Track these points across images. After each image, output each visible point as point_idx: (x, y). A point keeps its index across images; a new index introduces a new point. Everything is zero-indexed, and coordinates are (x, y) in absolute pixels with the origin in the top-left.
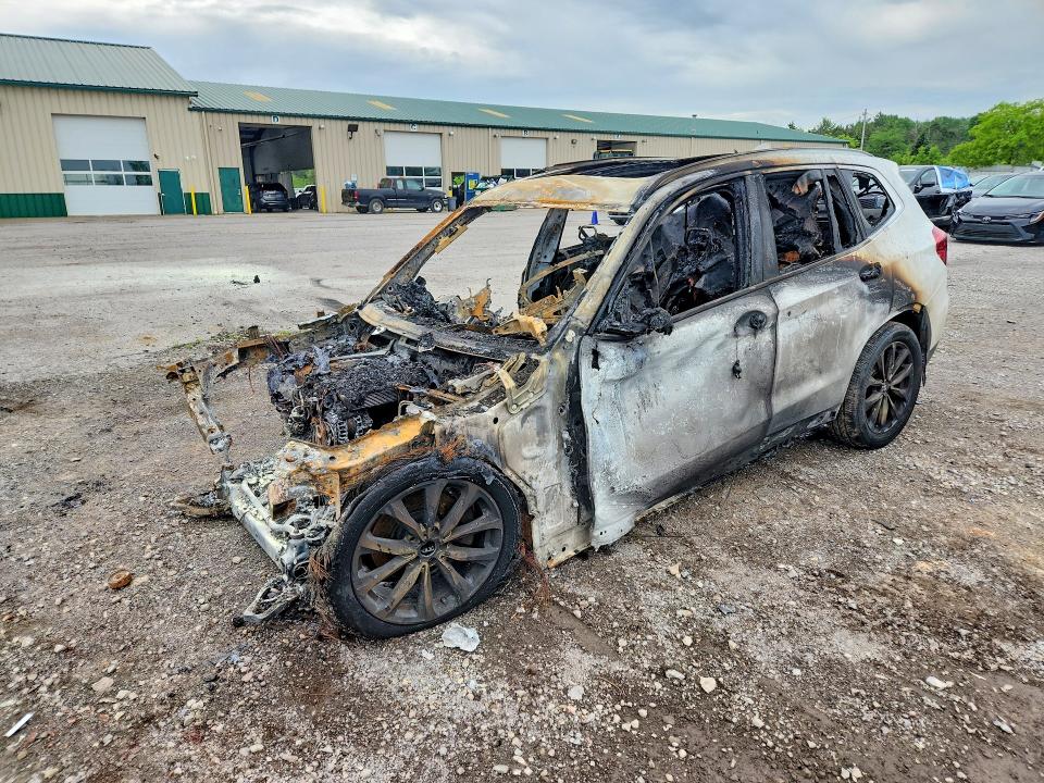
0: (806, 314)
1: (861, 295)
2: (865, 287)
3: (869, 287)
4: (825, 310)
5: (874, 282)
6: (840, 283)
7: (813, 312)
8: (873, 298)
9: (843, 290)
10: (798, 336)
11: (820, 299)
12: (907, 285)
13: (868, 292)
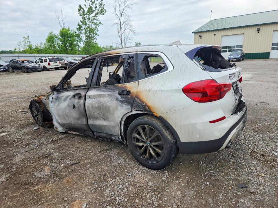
0: (95, 99)
1: (117, 99)
2: (119, 97)
3: (121, 98)
4: (102, 100)
5: (124, 96)
6: (109, 93)
7: (98, 99)
8: (122, 102)
9: (110, 95)
10: (92, 104)
11: (100, 96)
12: (142, 102)
13: (120, 99)
